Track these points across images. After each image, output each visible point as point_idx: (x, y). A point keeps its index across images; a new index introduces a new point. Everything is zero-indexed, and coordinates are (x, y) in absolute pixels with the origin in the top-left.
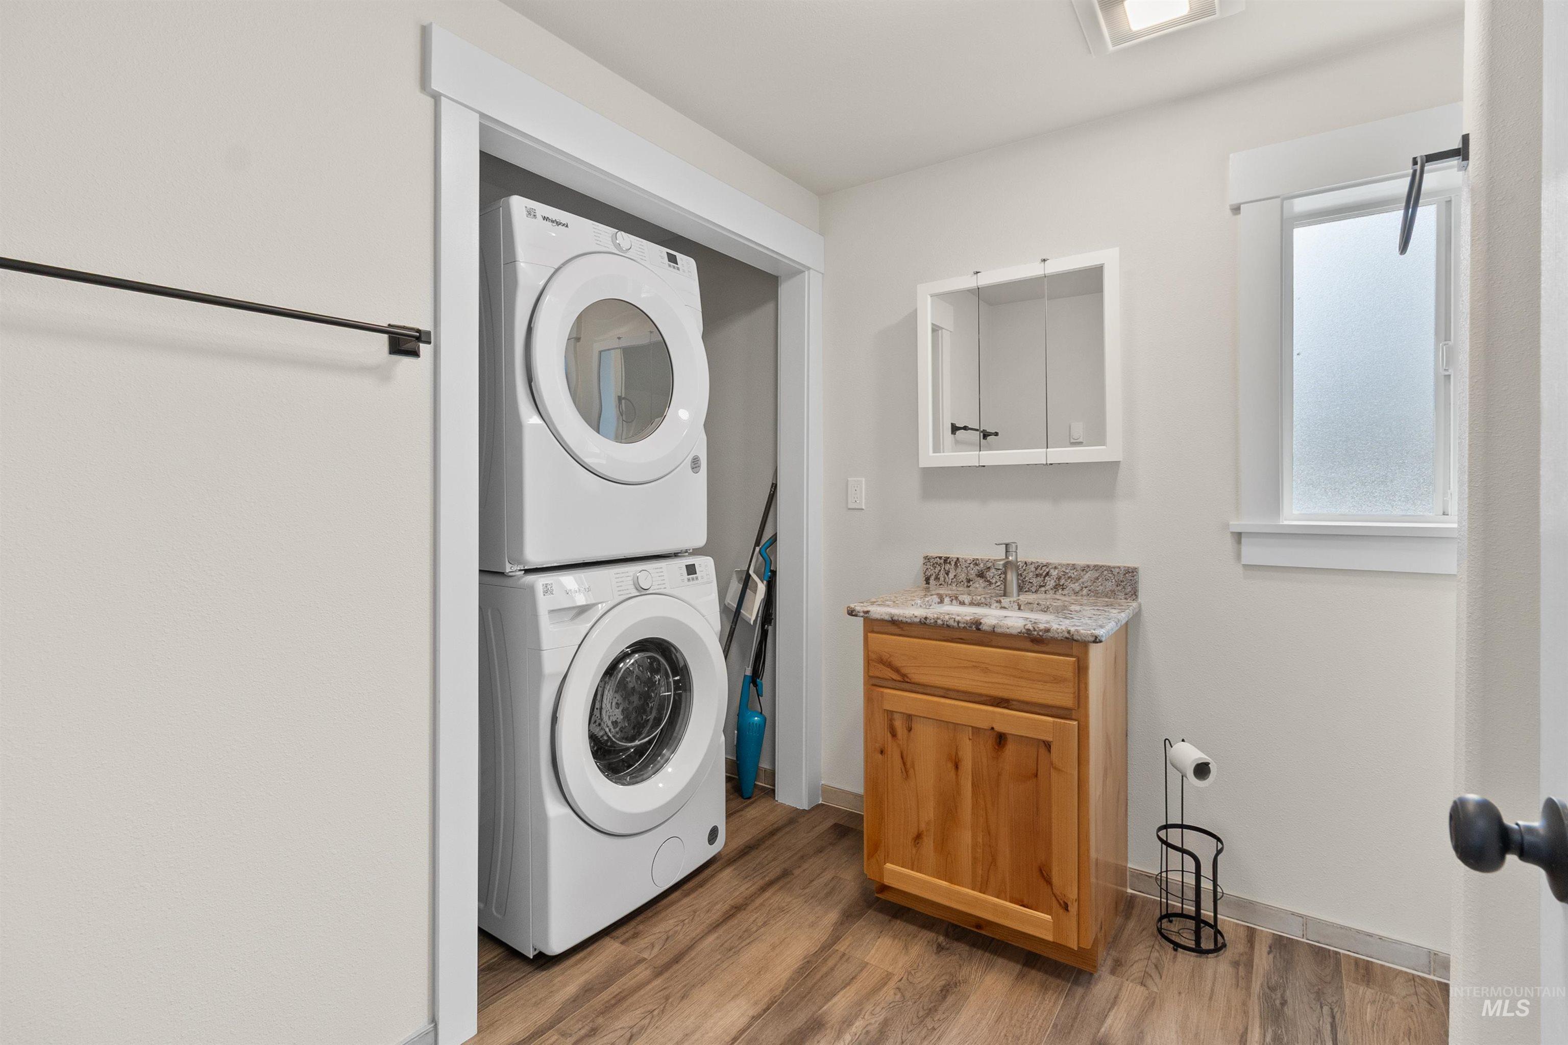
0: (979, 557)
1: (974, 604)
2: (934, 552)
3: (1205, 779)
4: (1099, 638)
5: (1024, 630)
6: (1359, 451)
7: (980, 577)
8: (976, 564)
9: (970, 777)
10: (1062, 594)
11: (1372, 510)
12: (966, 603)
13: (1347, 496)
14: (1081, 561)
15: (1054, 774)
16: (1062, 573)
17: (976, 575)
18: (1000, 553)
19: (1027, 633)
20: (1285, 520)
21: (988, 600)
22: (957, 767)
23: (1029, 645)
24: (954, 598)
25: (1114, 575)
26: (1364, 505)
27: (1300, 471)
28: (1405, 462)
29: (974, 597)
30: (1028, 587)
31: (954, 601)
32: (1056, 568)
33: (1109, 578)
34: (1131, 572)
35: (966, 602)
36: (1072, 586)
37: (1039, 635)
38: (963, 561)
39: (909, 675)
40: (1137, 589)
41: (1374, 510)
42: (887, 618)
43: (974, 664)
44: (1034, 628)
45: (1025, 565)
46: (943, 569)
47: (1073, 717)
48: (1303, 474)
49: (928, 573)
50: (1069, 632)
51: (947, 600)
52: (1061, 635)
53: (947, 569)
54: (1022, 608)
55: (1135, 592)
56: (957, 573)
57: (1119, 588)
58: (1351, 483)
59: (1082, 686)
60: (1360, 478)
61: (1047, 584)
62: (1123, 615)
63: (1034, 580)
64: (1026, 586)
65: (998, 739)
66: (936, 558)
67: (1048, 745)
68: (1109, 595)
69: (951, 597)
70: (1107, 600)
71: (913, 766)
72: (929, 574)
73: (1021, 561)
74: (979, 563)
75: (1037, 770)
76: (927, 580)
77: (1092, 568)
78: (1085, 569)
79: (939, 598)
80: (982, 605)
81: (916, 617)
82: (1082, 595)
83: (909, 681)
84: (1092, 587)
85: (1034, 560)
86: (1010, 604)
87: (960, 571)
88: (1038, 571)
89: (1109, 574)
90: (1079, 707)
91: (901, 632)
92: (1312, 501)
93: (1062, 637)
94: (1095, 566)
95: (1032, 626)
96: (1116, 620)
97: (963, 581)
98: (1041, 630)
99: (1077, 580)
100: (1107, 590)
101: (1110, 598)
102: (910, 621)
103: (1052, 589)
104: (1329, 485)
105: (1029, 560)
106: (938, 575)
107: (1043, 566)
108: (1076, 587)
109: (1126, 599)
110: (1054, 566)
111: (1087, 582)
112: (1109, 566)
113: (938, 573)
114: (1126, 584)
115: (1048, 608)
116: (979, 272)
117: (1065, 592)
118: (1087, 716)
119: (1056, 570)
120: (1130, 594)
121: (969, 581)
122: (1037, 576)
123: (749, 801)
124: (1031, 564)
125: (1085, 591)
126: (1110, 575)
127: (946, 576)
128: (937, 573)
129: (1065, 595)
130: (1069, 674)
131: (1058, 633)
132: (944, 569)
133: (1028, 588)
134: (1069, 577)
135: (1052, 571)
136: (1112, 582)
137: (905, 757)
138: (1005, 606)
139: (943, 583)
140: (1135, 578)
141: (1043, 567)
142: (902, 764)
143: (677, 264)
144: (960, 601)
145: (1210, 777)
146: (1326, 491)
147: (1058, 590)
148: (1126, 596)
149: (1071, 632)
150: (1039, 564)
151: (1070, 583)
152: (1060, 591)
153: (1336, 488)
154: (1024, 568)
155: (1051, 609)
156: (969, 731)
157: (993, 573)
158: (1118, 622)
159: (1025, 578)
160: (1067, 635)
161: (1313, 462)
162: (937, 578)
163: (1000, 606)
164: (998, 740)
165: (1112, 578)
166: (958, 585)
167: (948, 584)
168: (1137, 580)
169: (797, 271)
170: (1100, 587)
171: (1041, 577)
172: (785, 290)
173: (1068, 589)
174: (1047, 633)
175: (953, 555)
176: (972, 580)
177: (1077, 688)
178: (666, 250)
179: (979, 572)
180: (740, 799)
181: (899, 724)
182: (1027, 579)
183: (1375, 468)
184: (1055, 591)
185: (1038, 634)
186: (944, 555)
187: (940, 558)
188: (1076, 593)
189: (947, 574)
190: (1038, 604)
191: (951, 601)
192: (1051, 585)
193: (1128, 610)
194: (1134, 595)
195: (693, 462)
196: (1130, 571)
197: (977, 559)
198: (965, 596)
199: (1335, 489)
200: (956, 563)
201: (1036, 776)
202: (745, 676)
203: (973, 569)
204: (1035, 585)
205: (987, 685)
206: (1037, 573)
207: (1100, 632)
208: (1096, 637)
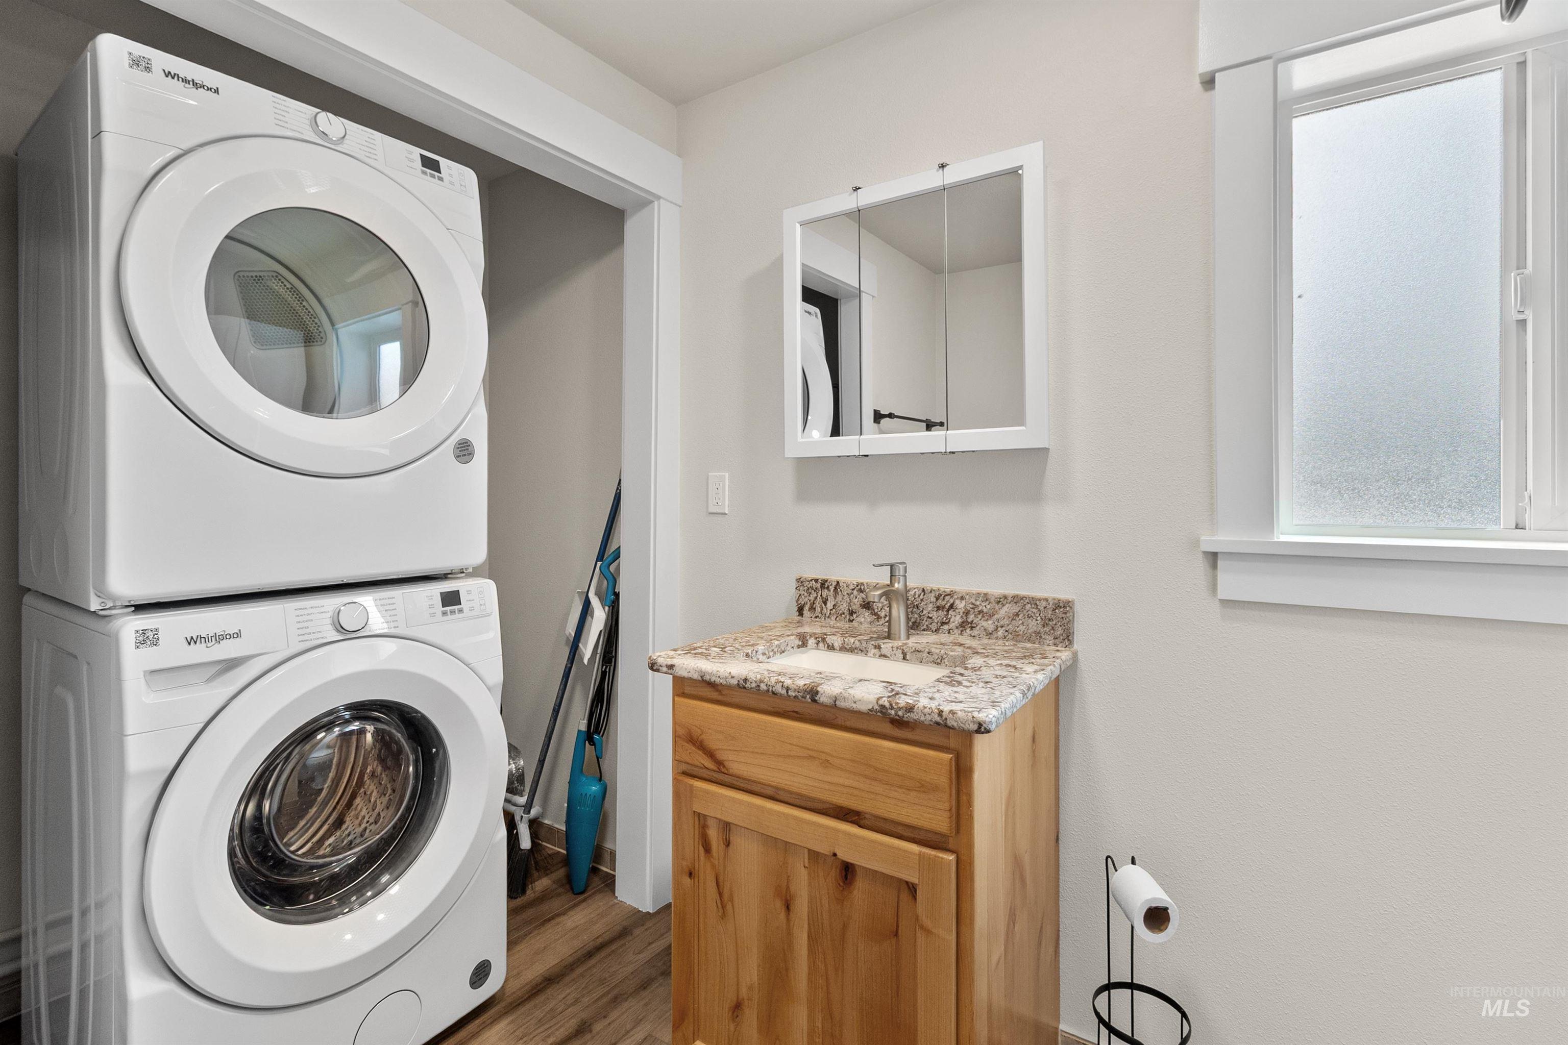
0: (865, 581)
1: (846, 648)
2: (809, 574)
3: (1161, 931)
4: (984, 725)
5: (876, 707)
6: (1388, 435)
7: (866, 608)
8: (861, 591)
9: (806, 926)
10: (971, 636)
11: (1408, 521)
12: (835, 647)
13: (1371, 500)
14: (996, 590)
15: (921, 938)
16: (971, 606)
17: (861, 605)
18: (883, 577)
19: (881, 712)
20: (1282, 534)
21: (864, 644)
22: (788, 908)
23: (888, 729)
24: (820, 639)
25: (1039, 610)
26: (1397, 512)
27: (1303, 464)
28: (1456, 450)
29: (846, 640)
30: (927, 623)
31: (821, 645)
32: (962, 598)
33: (1032, 615)
34: (1063, 607)
35: (836, 645)
36: (984, 624)
37: (898, 716)
38: (845, 585)
39: (726, 764)
40: (1071, 632)
41: (1411, 521)
42: (696, 676)
43: (811, 753)
44: (891, 705)
45: (922, 594)
46: (819, 596)
47: (951, 846)
48: (1307, 467)
49: (802, 601)
50: (940, 713)
51: (811, 642)
52: (928, 718)
53: (824, 596)
54: (908, 657)
55: (1068, 636)
56: (837, 603)
57: (1047, 629)
58: (1378, 481)
59: (964, 798)
60: (1391, 474)
61: (951, 620)
62: (1040, 676)
63: (934, 615)
64: (923, 622)
65: (844, 871)
66: (811, 580)
67: (912, 889)
68: (1033, 638)
69: (816, 638)
70: (1029, 645)
71: (731, 899)
72: (803, 603)
73: (917, 588)
74: (864, 589)
75: (898, 926)
76: (800, 611)
77: (1010, 599)
78: (1001, 600)
79: (800, 639)
80: (856, 651)
81: (733, 677)
82: (997, 638)
83: (726, 772)
84: (1010, 626)
85: (935, 587)
86: (893, 651)
87: (841, 599)
88: (940, 602)
89: (1034, 608)
90: (958, 831)
91: (720, 698)
92: (1320, 507)
93: (931, 720)
94: (1014, 597)
95: (889, 702)
96: (1024, 688)
97: (844, 614)
98: (900, 709)
99: (991, 616)
100: (1029, 631)
101: (1034, 643)
102: (725, 683)
103: (957, 628)
104: (1344, 484)
105: (928, 586)
106: (814, 603)
107: (947, 595)
108: (989, 625)
109: (1055, 645)
110: (961, 595)
111: (1004, 618)
112: (1032, 598)
113: (814, 601)
114: (1056, 624)
115: (942, 659)
116: (859, 188)
117: (975, 632)
118: (970, 846)
119: (964, 602)
120: (1062, 638)
121: (852, 613)
122: (938, 608)
123: (582, 897)
124: (931, 592)
125: (1001, 632)
126: (1034, 610)
127: (823, 605)
128: (812, 601)
129: (974, 636)
130: (943, 779)
131: (925, 715)
132: (821, 595)
133: (927, 626)
134: (979, 611)
135: (957, 602)
136: (1037, 620)
137: (721, 884)
138: (886, 654)
139: (820, 615)
140: (1068, 615)
141: (946, 597)
142: (718, 895)
143: (440, 173)
144: (828, 644)
145: (1169, 927)
146: (1340, 492)
147: (965, 630)
148: (1057, 641)
149: (944, 713)
150: (940, 592)
151: (980, 620)
152: (968, 630)
153: (1355, 488)
154: (921, 597)
155: (946, 660)
156: (804, 854)
157: (883, 603)
158: (1028, 690)
159: (922, 611)
160: (938, 719)
161: (1321, 450)
162: (812, 609)
163: (880, 653)
164: (844, 873)
165: (1037, 615)
166: (837, 619)
167: (825, 616)
168: (1071, 618)
169: (645, 201)
170: (1021, 627)
171: (943, 611)
172: (631, 227)
173: (978, 628)
174: (909, 714)
175: (833, 577)
176: (855, 613)
177: (954, 803)
178: (417, 152)
179: (864, 602)
180: (570, 895)
181: (713, 833)
182: (925, 612)
183: (1413, 459)
184: (962, 631)
185: (896, 714)
186: (821, 576)
187: (816, 581)
188: (989, 634)
189: (825, 603)
190: (929, 653)
191: (817, 644)
192: (956, 622)
193: (1052, 667)
194: (1066, 640)
195: (458, 448)
196: (1061, 605)
197: (862, 584)
198: (834, 638)
199: (1353, 490)
200: (835, 588)
201: (896, 934)
202: (579, 731)
203: (856, 597)
204: (936, 621)
205: (827, 787)
206: (938, 604)
207: (989, 715)
208: (980, 725)
